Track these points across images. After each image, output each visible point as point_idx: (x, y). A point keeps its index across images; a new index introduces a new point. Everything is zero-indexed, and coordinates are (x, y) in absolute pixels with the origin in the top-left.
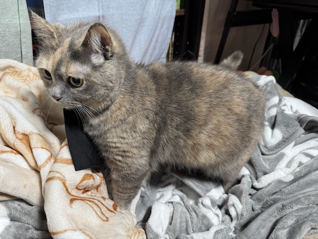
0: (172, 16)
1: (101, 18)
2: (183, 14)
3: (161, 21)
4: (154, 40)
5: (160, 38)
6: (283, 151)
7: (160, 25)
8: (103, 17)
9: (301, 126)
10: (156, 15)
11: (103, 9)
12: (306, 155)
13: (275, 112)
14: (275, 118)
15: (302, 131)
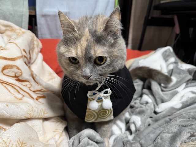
11: (69, 9)
12: (193, 93)
13: (171, 67)
14: (172, 70)
15: (190, 77)
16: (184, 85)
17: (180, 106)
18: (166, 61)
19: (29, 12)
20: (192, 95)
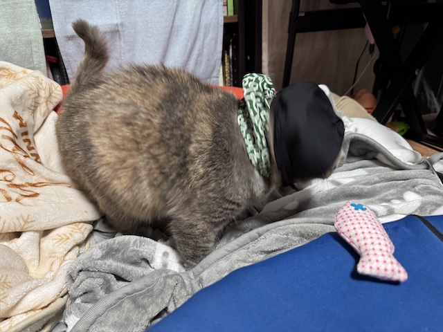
0: (218, 24)
1: (120, 27)
2: (236, 20)
3: (202, 30)
4: (196, 52)
5: (205, 50)
7: (201, 35)
8: (122, 24)
10: (193, 22)
11: (121, 16)
19: (43, 33)
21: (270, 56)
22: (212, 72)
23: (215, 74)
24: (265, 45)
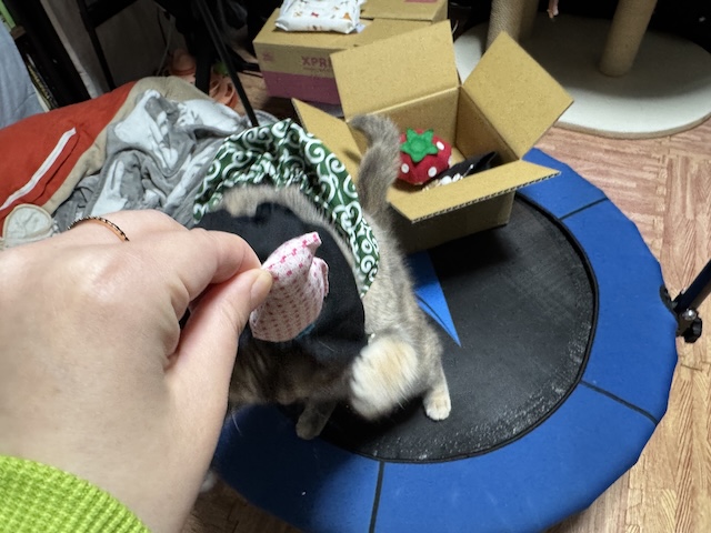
0: (9, 44)
2: (23, 32)
5: (10, 76)
6: (183, 167)
9: (191, 138)
12: (198, 165)
13: (165, 129)
14: (167, 135)
15: (191, 143)
16: (189, 157)
17: (184, 192)
18: (155, 119)
20: (197, 169)
21: (77, 53)
22: (26, 90)
23: (29, 92)
24: (67, 46)
